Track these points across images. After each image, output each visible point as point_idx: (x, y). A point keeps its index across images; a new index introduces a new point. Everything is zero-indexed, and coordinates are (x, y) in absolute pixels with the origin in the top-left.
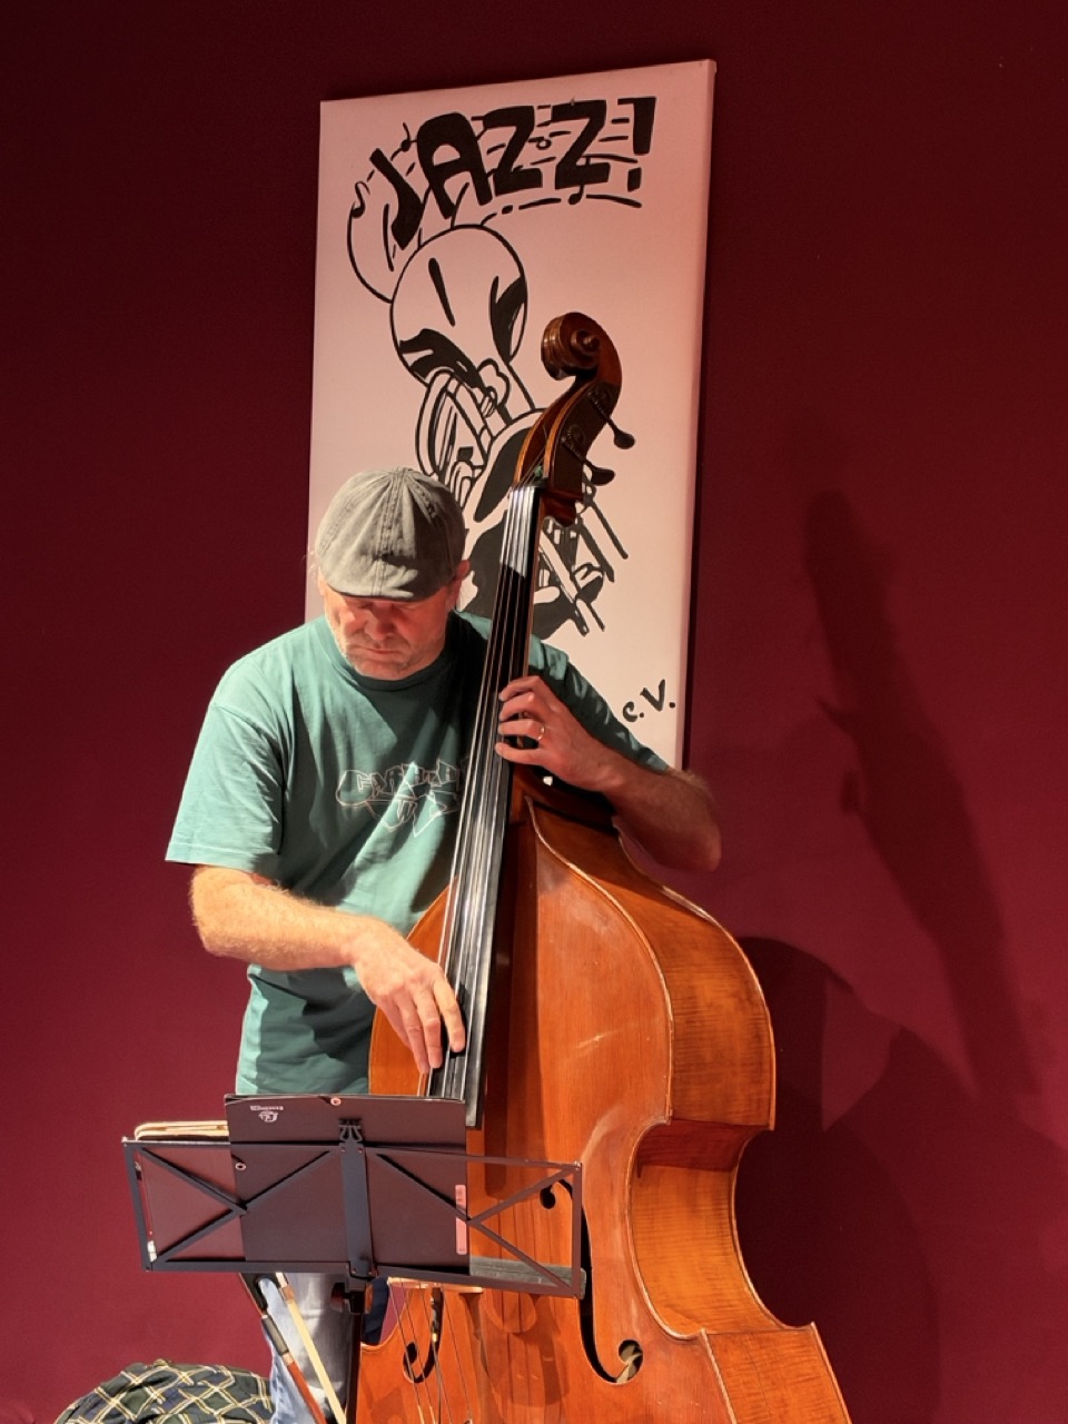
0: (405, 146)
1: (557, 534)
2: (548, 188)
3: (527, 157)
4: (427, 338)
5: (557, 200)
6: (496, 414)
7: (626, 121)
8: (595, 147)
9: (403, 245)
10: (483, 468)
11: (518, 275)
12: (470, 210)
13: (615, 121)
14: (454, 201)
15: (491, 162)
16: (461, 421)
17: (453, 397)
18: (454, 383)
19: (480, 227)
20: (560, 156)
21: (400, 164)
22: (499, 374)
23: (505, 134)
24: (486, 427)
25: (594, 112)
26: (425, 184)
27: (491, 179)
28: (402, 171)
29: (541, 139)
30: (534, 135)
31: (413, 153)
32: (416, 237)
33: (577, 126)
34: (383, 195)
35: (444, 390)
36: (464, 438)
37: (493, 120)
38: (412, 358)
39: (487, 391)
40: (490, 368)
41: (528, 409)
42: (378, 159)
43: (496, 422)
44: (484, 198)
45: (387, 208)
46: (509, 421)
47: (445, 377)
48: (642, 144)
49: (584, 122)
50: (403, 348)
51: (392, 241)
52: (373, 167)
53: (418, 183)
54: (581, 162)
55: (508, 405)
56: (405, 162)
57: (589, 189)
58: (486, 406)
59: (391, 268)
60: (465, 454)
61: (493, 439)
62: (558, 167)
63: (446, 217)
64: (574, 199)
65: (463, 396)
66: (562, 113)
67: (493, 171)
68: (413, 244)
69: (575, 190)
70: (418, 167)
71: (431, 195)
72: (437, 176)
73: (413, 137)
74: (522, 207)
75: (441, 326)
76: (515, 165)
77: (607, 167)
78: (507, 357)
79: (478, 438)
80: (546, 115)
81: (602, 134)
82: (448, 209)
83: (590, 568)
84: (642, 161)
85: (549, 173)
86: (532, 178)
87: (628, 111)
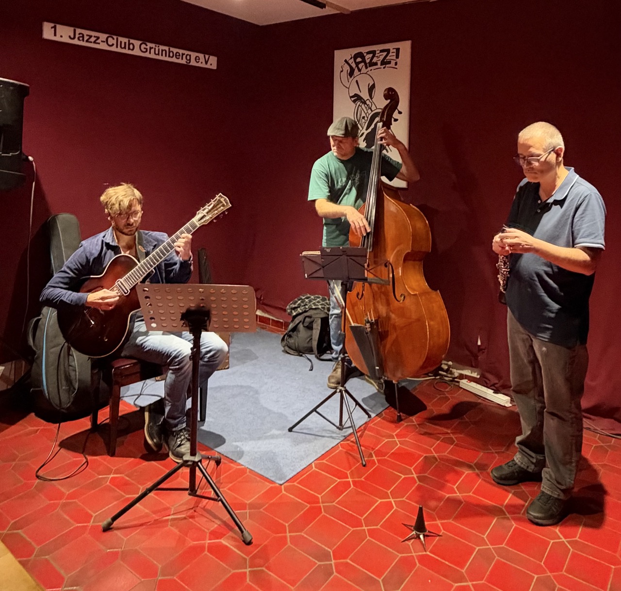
0: (351, 58)
2: (379, 65)
3: (375, 60)
4: (356, 95)
5: (381, 68)
6: (369, 110)
7: (394, 52)
8: (388, 58)
9: (351, 77)
10: (367, 120)
11: (373, 83)
12: (364, 70)
13: (392, 52)
14: (361, 68)
15: (368, 61)
16: (363, 111)
17: (361, 106)
18: (361, 104)
19: (366, 73)
20: (382, 60)
21: (350, 62)
22: (370, 102)
23: (371, 55)
24: (367, 112)
25: (388, 51)
26: (355, 66)
28: (350, 63)
29: (377, 56)
30: (377, 55)
31: (353, 60)
33: (385, 54)
34: (347, 68)
35: (359, 105)
36: (363, 114)
37: (368, 53)
38: (353, 99)
39: (368, 105)
40: (368, 101)
41: (375, 108)
42: (346, 61)
44: (366, 68)
45: (348, 71)
47: (359, 103)
48: (397, 57)
50: (351, 97)
51: (349, 77)
52: (345, 63)
53: (354, 65)
54: (385, 61)
55: (372, 108)
56: (351, 62)
57: (387, 66)
58: (367, 108)
59: (348, 82)
60: (364, 118)
61: (369, 114)
62: (381, 62)
63: (359, 71)
64: (384, 68)
65: (363, 106)
66: (382, 51)
67: (369, 63)
68: (353, 77)
69: (384, 66)
70: (354, 62)
71: (356, 68)
72: (357, 64)
73: (353, 56)
74: (374, 69)
75: (358, 93)
76: (373, 61)
77: (391, 61)
78: (371, 99)
79: (366, 114)
80: (379, 52)
81: (389, 55)
82: (360, 70)
84: (398, 60)
85: (379, 63)
86: (376, 64)
87: (395, 50)
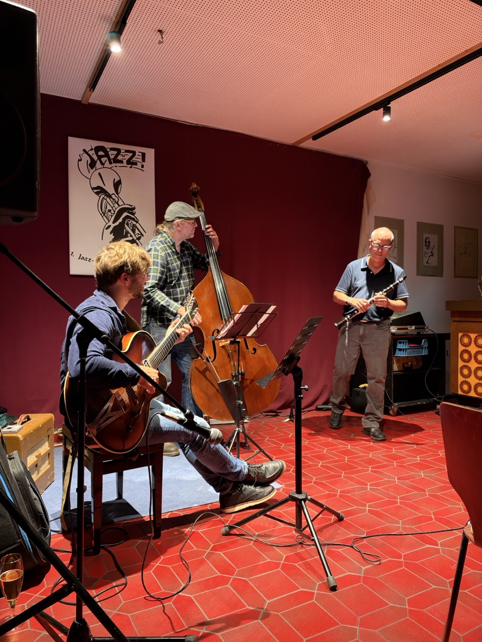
1: (131, 228)
2: (125, 164)
3: (120, 158)
4: (98, 187)
5: (127, 167)
7: (140, 156)
8: (134, 159)
9: (92, 168)
10: (114, 214)
11: (119, 179)
12: (107, 165)
13: (138, 155)
14: (103, 162)
15: (112, 157)
16: (108, 204)
17: (106, 199)
18: (105, 197)
19: (110, 168)
20: (127, 159)
22: (116, 196)
23: (115, 152)
24: (114, 206)
25: (134, 153)
26: (97, 158)
27: (112, 160)
28: (91, 154)
29: (122, 155)
31: (93, 151)
32: (95, 168)
33: (130, 154)
34: (86, 158)
37: (112, 149)
39: (114, 199)
40: (114, 195)
41: (123, 204)
42: (84, 150)
43: (116, 205)
44: (111, 163)
45: (87, 161)
46: (119, 206)
48: (144, 160)
49: (132, 154)
50: (93, 189)
51: (89, 167)
52: (83, 152)
53: (95, 157)
54: (132, 161)
55: (119, 203)
57: (133, 166)
58: (114, 202)
59: (89, 173)
60: (110, 211)
61: (116, 209)
62: (127, 161)
63: (102, 165)
64: (131, 167)
65: (108, 199)
66: (127, 151)
70: (95, 155)
71: (98, 161)
72: (100, 157)
73: (93, 148)
74: (120, 167)
75: (102, 186)
76: (117, 158)
77: (137, 163)
78: (118, 194)
79: (112, 208)
80: (124, 151)
81: (135, 157)
83: (139, 234)
84: (144, 163)
85: (125, 161)
86: (121, 162)
87: (140, 154)
